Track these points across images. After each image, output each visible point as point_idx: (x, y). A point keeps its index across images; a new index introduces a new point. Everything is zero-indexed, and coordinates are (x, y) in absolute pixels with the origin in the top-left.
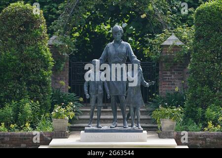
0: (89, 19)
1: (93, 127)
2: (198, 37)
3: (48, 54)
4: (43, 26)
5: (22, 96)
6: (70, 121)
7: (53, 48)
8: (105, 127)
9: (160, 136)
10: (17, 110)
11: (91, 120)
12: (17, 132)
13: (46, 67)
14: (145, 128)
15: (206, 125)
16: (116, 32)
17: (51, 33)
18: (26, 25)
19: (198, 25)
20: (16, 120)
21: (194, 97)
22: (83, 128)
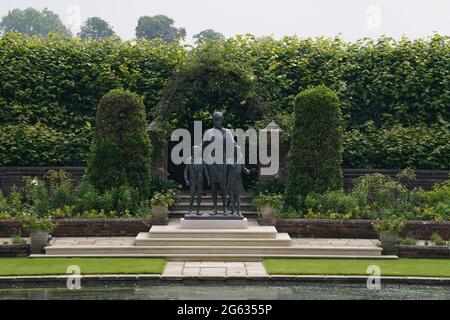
0: (187, 105)
1: (193, 213)
2: (298, 124)
3: (147, 140)
4: (143, 112)
5: (121, 182)
6: (170, 208)
7: (153, 134)
8: (205, 214)
9: (261, 224)
10: (117, 197)
11: (191, 208)
12: (117, 219)
13: (145, 154)
14: (245, 215)
15: (306, 213)
16: (217, 118)
17: (150, 119)
18: (125, 111)
19: (298, 112)
20: (115, 207)
21: (294, 184)
22: (182, 215)
